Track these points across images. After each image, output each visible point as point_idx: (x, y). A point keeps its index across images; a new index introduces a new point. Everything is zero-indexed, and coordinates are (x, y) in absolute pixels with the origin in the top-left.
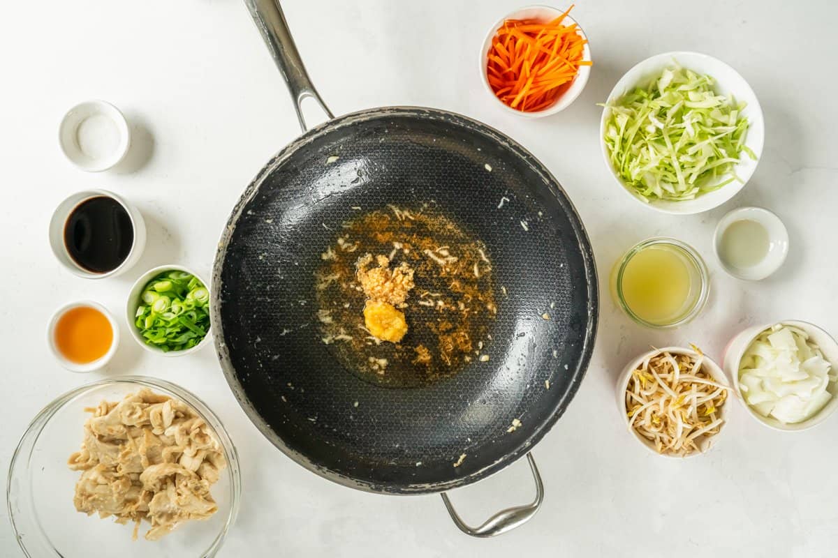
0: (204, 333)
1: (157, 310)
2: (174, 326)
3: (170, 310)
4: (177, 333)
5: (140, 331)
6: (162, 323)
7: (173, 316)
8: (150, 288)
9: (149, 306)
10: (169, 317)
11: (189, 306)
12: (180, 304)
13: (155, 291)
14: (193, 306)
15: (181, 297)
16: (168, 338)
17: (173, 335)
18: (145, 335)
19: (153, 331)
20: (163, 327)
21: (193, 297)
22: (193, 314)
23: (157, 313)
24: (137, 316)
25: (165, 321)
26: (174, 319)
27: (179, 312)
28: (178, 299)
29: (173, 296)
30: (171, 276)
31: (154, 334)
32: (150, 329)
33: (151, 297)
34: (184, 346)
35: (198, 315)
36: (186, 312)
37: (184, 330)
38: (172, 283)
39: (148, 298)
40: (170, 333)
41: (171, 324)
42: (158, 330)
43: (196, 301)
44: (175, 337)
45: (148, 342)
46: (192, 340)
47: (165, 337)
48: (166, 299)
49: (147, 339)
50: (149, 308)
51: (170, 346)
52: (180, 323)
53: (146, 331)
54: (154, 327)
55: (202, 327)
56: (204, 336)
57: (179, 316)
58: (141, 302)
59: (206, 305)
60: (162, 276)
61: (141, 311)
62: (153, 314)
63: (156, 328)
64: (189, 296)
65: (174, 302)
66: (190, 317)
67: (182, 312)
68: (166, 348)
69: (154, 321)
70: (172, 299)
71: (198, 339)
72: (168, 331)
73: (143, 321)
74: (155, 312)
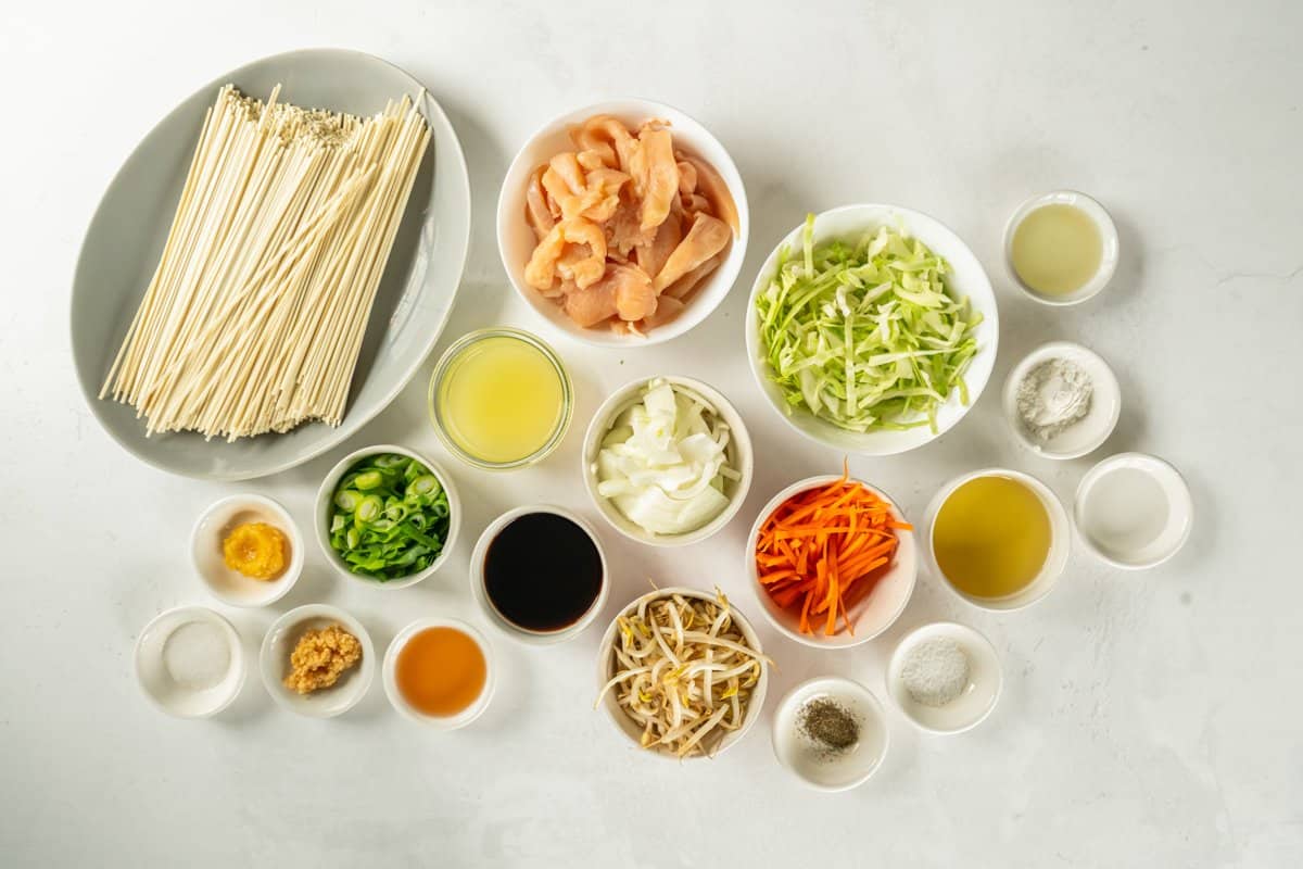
0: (438, 545)
1: (364, 519)
2: (394, 540)
3: (384, 516)
4: (401, 550)
5: (341, 555)
6: (375, 538)
7: (391, 525)
8: (346, 487)
9: (348, 514)
10: (385, 527)
11: (413, 506)
12: (400, 505)
13: (357, 489)
14: (418, 506)
15: (397, 494)
16: (387, 560)
17: (395, 553)
18: (350, 558)
19: (361, 551)
20: (378, 543)
21: (416, 492)
22: (419, 517)
23: (365, 523)
24: (332, 530)
25: (378, 533)
26: (393, 529)
27: (400, 517)
28: (393, 498)
29: (385, 493)
30: (379, 463)
31: (364, 555)
32: (356, 548)
33: (350, 500)
34: (410, 570)
35: (427, 518)
36: (409, 516)
37: (411, 544)
38: (382, 473)
39: (344, 501)
40: (389, 552)
41: (391, 537)
42: (370, 549)
43: (422, 497)
44: (396, 558)
45: (355, 568)
46: (423, 559)
47: (381, 558)
48: (374, 500)
49: (353, 564)
50: (350, 517)
51: (390, 573)
52: (402, 533)
53: (351, 552)
54: (363, 546)
55: (435, 536)
56: (440, 550)
57: (399, 525)
58: (335, 509)
59: (439, 502)
60: (362, 465)
61: (339, 523)
62: (358, 524)
63: (365, 547)
64: (409, 491)
65: (388, 503)
66: (415, 522)
67: (403, 518)
68: (382, 576)
69: (361, 537)
70: (385, 499)
71: (431, 557)
72: (386, 549)
73: (343, 539)
74: (362, 521)
